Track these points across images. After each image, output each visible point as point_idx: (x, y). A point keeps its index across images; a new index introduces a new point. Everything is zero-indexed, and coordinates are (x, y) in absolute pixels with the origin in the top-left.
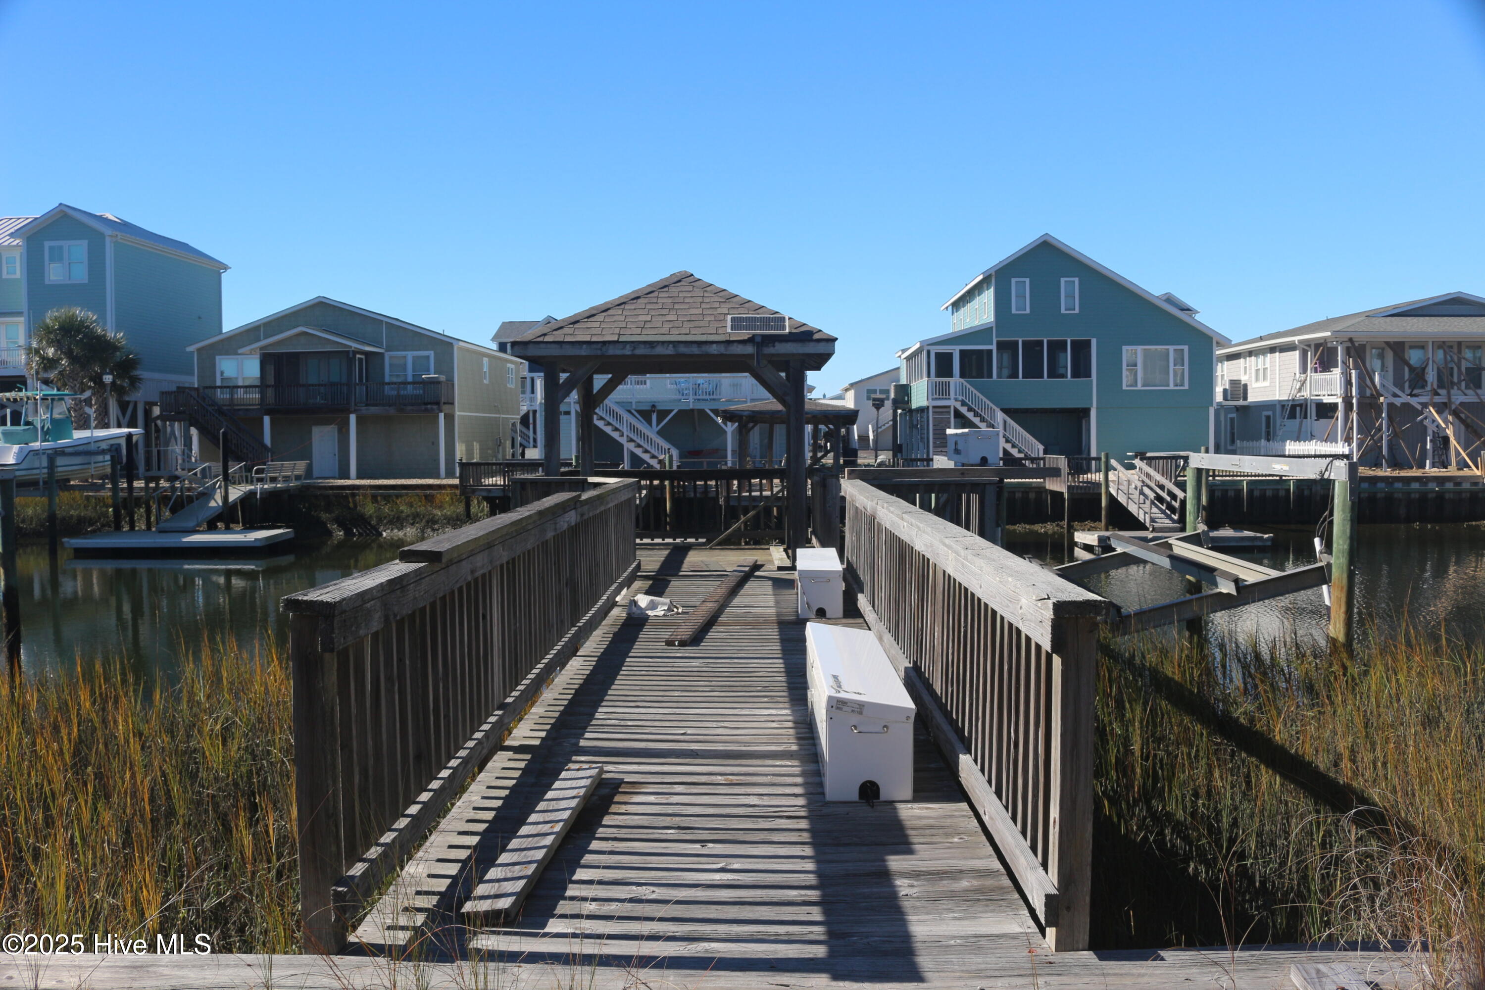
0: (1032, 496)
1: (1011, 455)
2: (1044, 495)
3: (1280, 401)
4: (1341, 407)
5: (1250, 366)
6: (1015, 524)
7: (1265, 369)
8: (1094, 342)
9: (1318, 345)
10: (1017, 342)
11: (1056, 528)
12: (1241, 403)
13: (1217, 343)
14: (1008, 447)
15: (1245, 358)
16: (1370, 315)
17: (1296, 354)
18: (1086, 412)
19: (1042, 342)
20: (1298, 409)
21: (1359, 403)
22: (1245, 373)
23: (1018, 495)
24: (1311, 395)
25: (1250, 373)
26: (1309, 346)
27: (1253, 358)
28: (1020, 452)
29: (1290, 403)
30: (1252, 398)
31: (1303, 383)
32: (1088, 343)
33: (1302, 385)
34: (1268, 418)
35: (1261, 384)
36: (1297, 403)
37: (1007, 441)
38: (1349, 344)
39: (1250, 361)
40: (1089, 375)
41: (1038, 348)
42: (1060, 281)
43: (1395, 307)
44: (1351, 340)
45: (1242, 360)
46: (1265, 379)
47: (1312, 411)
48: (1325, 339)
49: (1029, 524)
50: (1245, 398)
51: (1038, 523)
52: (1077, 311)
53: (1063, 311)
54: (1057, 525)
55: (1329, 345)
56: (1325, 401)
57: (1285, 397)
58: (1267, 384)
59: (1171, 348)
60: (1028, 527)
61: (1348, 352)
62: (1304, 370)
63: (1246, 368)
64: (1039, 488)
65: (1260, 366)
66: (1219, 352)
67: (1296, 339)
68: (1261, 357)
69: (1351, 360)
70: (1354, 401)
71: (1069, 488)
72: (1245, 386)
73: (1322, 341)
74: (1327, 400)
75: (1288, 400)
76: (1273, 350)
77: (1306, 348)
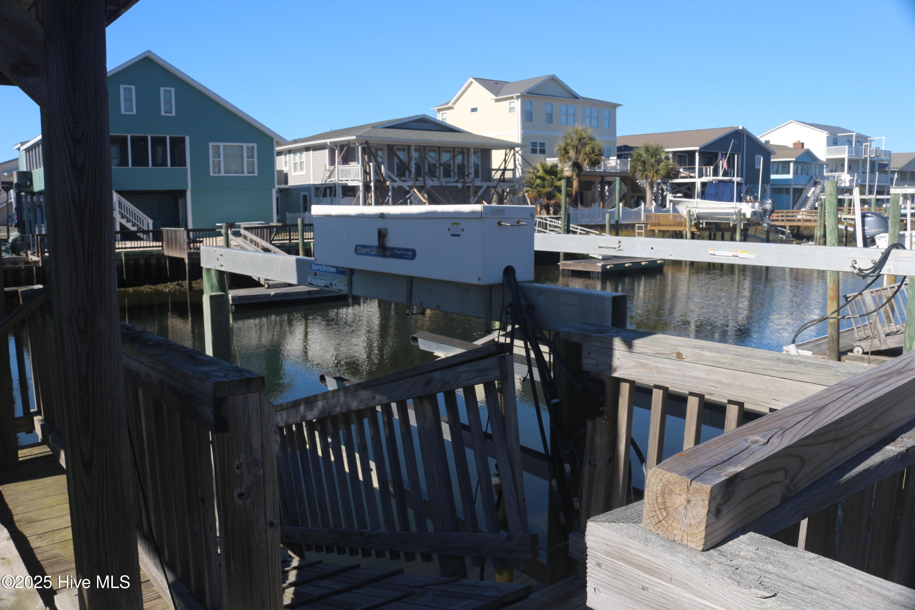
0: (153, 261)
1: (127, 228)
2: (163, 260)
3: (314, 185)
4: (361, 188)
5: (290, 160)
6: (142, 285)
7: (301, 163)
8: (187, 139)
9: (342, 146)
10: (126, 138)
11: (177, 287)
12: (283, 186)
13: (277, 142)
14: (124, 221)
15: (285, 155)
16: (374, 126)
17: (327, 152)
18: (183, 193)
19: (147, 137)
20: (328, 190)
21: (376, 187)
22: (286, 165)
23: (142, 262)
24: (339, 180)
25: (290, 166)
26: (336, 146)
27: (292, 155)
28: (133, 225)
29: (324, 186)
30: (292, 183)
31: (332, 172)
32: (183, 140)
33: (331, 174)
34: (305, 197)
35: (298, 173)
36: (327, 186)
37: (122, 217)
38: (366, 146)
39: (290, 157)
40: (184, 164)
41: (142, 143)
42: (159, 90)
43: (390, 122)
44: (367, 142)
45: (283, 157)
46: (301, 169)
47: (339, 192)
48: (349, 142)
49: (152, 284)
50: (286, 182)
51: (160, 283)
52: (174, 114)
53: (163, 113)
54: (178, 285)
55: (351, 146)
56: (349, 185)
57: (318, 182)
58: (303, 173)
59: (245, 145)
60: (153, 287)
61: (364, 151)
62: (332, 163)
63: (286, 162)
64: (159, 255)
65: (298, 160)
66: (278, 149)
67: (328, 141)
68: (298, 154)
69: (366, 156)
70: (372, 184)
71: (189, 254)
72: (286, 175)
73: (347, 143)
74: (350, 184)
75: (322, 184)
76: (307, 149)
77: (334, 147)
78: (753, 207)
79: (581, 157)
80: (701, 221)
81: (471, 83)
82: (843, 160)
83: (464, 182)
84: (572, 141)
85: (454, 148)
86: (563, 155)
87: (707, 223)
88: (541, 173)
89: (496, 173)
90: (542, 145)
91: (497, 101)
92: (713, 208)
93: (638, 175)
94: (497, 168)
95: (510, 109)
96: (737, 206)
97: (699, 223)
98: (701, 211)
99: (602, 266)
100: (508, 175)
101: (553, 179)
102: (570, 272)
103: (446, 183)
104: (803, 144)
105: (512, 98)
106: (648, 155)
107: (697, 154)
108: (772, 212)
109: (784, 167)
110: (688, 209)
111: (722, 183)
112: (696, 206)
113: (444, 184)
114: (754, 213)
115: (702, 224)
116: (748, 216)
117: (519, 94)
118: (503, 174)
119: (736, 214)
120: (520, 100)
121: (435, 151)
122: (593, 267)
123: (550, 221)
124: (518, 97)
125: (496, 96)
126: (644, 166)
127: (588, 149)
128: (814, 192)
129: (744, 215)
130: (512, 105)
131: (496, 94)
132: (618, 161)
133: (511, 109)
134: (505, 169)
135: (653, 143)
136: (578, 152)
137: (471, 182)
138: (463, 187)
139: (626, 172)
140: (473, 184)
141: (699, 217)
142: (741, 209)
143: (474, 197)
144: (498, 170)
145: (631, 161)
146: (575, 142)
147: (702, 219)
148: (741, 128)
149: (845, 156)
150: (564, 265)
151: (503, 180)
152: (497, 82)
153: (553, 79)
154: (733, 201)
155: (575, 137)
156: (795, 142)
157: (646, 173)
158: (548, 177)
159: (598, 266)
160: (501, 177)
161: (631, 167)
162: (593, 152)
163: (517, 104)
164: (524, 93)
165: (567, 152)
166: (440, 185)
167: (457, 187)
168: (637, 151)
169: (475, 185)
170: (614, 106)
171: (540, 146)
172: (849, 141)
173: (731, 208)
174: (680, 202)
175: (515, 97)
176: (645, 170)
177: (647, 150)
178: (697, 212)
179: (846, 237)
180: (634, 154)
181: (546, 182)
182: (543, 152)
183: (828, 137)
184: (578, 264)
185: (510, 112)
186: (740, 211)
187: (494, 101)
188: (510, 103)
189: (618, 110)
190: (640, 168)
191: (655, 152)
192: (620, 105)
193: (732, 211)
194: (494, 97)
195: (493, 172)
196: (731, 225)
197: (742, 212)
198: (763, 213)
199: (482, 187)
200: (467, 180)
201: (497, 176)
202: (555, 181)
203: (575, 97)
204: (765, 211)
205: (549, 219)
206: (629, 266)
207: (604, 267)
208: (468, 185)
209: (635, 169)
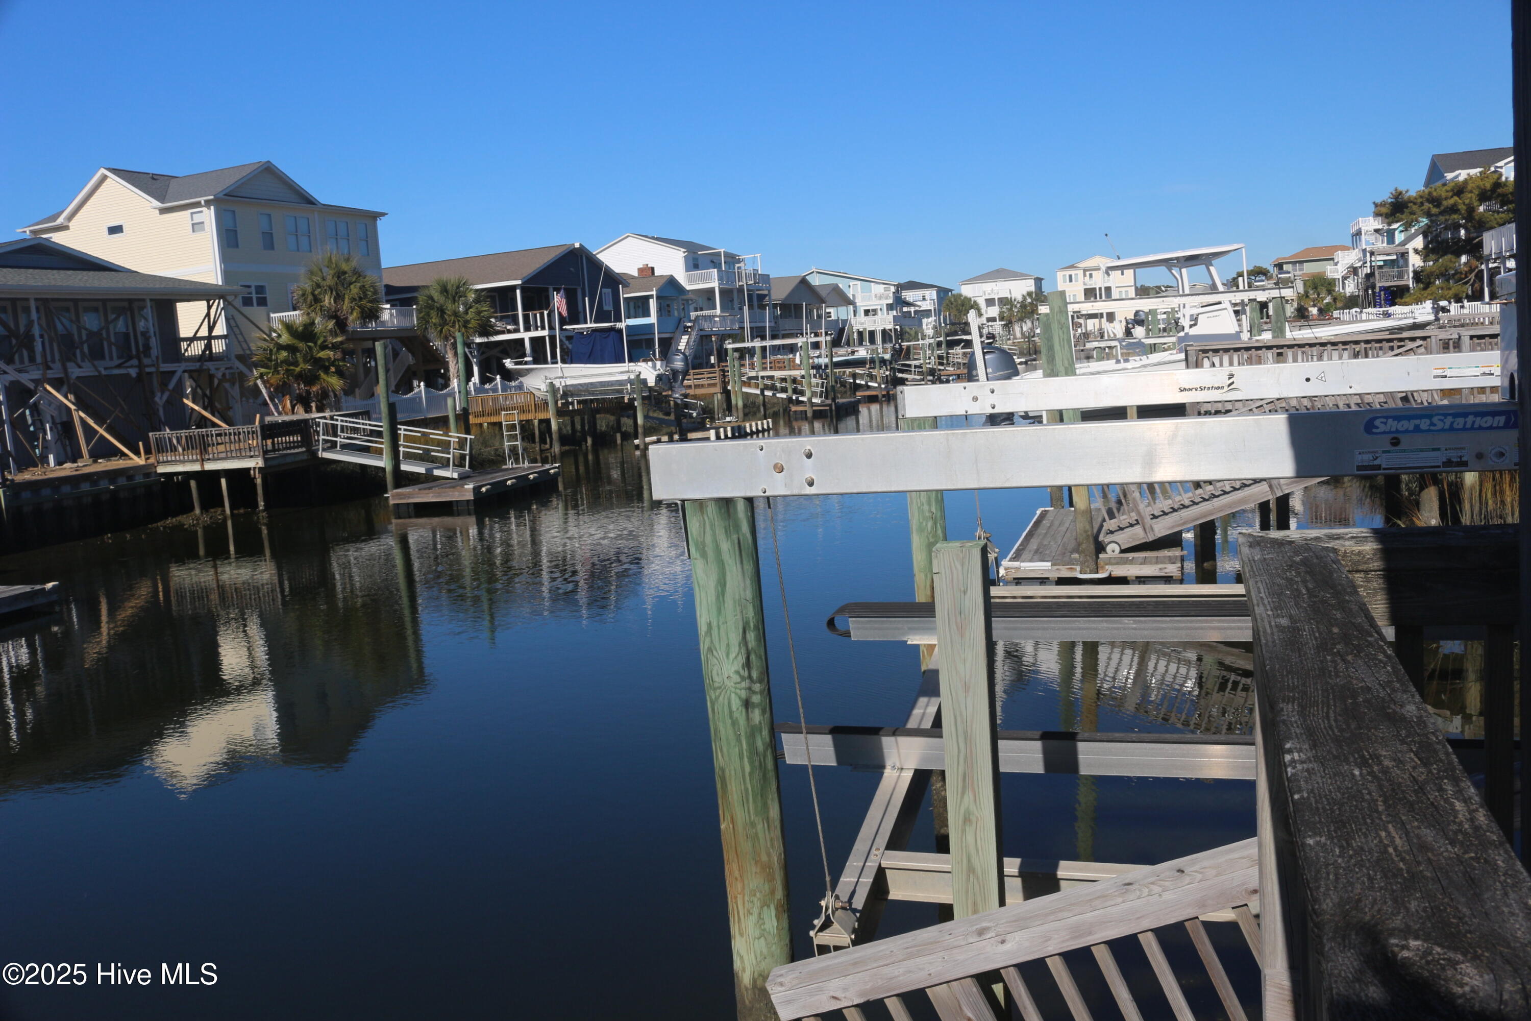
78: (654, 367)
79: (346, 305)
80: (570, 400)
81: (105, 178)
82: (711, 291)
83: (140, 366)
84: (324, 279)
85: (104, 302)
86: (311, 306)
87: (579, 402)
88: (285, 339)
89: (189, 345)
90: (260, 289)
91: (163, 211)
92: (592, 376)
93: (432, 334)
94: (191, 335)
95: (193, 225)
96: (631, 368)
97: (567, 404)
98: (569, 382)
99: (474, 489)
100: (218, 347)
101: (310, 347)
102: (411, 509)
103: (106, 369)
104: (653, 269)
105: (198, 204)
106: (447, 297)
107: (518, 292)
108: (685, 373)
109: (640, 306)
110: (549, 381)
111: (598, 334)
112: (560, 374)
113: (104, 372)
114: (659, 378)
115: (572, 403)
116: (651, 382)
117: (212, 197)
118: (208, 347)
119: (630, 381)
120: (212, 208)
121: (96, 310)
122: (457, 493)
123: (342, 421)
124: (208, 203)
125: (162, 202)
126: (442, 317)
127: (355, 290)
128: (688, 342)
129: (644, 382)
130: (197, 218)
131: (161, 199)
132: (394, 311)
133: (196, 227)
134: (210, 338)
135: (451, 277)
136: (339, 298)
137: (153, 365)
138: (139, 375)
139: (412, 329)
140: (158, 368)
141: (568, 392)
142: (640, 373)
143: (163, 393)
144: (194, 338)
145: (417, 309)
146: (330, 281)
147: (572, 395)
148: (577, 245)
149: (715, 284)
150: (399, 496)
151: (208, 356)
152: (154, 177)
153: (269, 170)
154: (624, 362)
155: (329, 273)
156: (641, 266)
157: (446, 327)
158: (301, 345)
159: (467, 490)
160: (204, 352)
161: (418, 320)
162: (366, 295)
163: (208, 216)
164: (221, 195)
165: (317, 300)
166: (97, 374)
167: (128, 375)
168: (426, 292)
169: (162, 370)
170: (374, 216)
171: (257, 293)
172: (712, 262)
173: (622, 372)
174: (529, 371)
175: (203, 203)
176: (444, 323)
177: (444, 290)
178: (563, 384)
179: (764, 405)
180: (421, 298)
181: (298, 354)
182: (262, 302)
183: (685, 257)
184: (427, 491)
185: (193, 231)
186: (639, 376)
187: (158, 212)
188: (192, 214)
189: (381, 223)
190: (435, 320)
191: (454, 292)
192: (383, 214)
193: (624, 377)
194: (158, 204)
195: (184, 345)
196: (626, 400)
197: (642, 377)
198: (671, 377)
199: (174, 372)
200: (146, 361)
201: (196, 349)
202: (315, 351)
203: (309, 201)
204: (675, 373)
205: (340, 418)
206: (513, 485)
207: (476, 490)
208: (148, 370)
209: (428, 322)
